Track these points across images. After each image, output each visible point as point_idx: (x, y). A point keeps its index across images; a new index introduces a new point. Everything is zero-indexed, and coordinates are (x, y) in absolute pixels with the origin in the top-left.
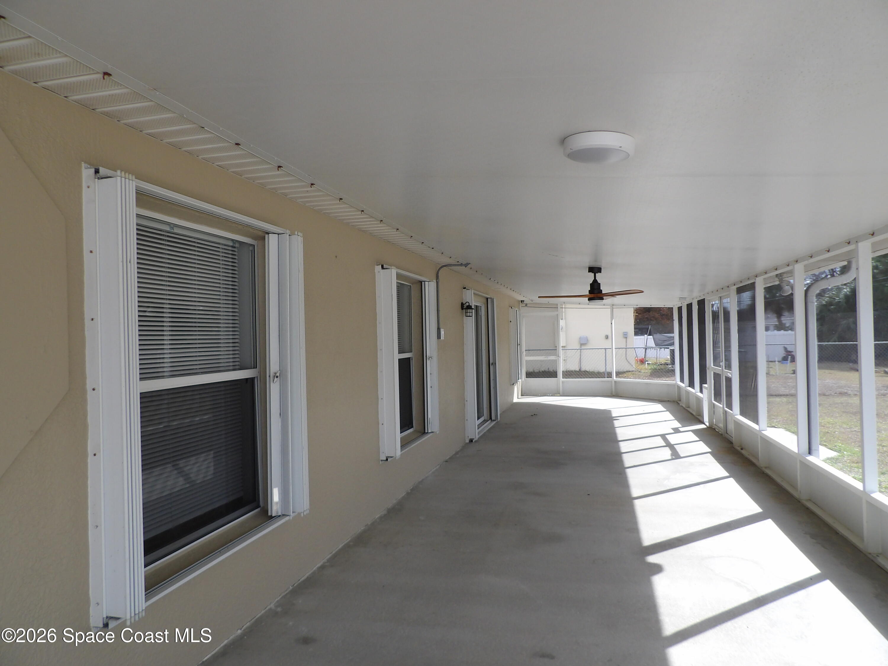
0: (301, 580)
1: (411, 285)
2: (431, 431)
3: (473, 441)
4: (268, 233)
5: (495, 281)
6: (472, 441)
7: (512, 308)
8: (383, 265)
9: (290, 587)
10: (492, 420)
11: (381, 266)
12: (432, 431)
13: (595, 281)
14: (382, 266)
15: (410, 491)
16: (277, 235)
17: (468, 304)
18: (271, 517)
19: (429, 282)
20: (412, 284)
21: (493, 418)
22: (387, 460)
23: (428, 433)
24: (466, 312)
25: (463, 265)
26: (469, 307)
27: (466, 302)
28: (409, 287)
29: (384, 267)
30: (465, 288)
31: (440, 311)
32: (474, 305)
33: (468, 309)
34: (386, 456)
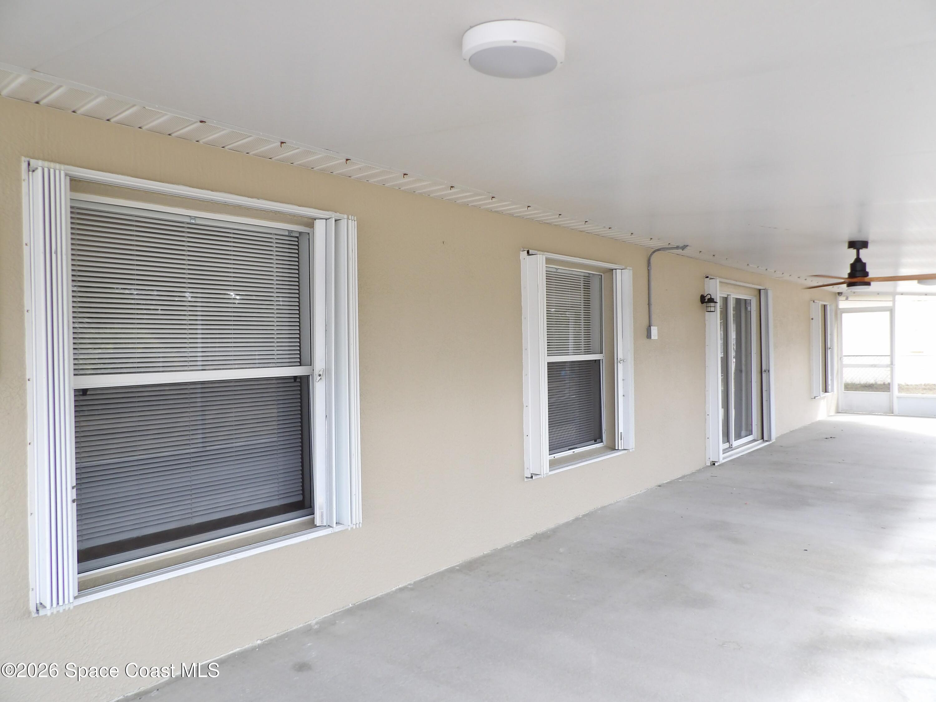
0: (367, 600)
1: (601, 274)
2: (623, 448)
3: (716, 464)
4: (315, 219)
5: (758, 267)
6: (714, 464)
7: (814, 301)
8: (529, 250)
9: (350, 605)
10: (763, 440)
11: (526, 251)
12: (625, 448)
13: (858, 260)
14: (528, 252)
15: (581, 517)
16: (325, 220)
17: (709, 297)
18: (316, 526)
19: (622, 270)
20: (604, 273)
21: (765, 438)
22: (532, 477)
23: (618, 449)
24: (706, 307)
25: (680, 248)
26: (711, 300)
27: (707, 294)
28: (600, 277)
29: (530, 253)
30: (707, 277)
31: (651, 305)
32: (720, 297)
33: (710, 302)
34: (531, 473)
